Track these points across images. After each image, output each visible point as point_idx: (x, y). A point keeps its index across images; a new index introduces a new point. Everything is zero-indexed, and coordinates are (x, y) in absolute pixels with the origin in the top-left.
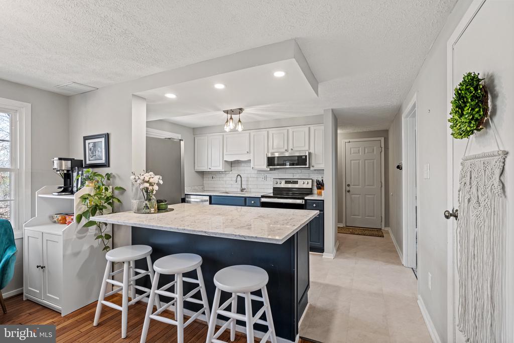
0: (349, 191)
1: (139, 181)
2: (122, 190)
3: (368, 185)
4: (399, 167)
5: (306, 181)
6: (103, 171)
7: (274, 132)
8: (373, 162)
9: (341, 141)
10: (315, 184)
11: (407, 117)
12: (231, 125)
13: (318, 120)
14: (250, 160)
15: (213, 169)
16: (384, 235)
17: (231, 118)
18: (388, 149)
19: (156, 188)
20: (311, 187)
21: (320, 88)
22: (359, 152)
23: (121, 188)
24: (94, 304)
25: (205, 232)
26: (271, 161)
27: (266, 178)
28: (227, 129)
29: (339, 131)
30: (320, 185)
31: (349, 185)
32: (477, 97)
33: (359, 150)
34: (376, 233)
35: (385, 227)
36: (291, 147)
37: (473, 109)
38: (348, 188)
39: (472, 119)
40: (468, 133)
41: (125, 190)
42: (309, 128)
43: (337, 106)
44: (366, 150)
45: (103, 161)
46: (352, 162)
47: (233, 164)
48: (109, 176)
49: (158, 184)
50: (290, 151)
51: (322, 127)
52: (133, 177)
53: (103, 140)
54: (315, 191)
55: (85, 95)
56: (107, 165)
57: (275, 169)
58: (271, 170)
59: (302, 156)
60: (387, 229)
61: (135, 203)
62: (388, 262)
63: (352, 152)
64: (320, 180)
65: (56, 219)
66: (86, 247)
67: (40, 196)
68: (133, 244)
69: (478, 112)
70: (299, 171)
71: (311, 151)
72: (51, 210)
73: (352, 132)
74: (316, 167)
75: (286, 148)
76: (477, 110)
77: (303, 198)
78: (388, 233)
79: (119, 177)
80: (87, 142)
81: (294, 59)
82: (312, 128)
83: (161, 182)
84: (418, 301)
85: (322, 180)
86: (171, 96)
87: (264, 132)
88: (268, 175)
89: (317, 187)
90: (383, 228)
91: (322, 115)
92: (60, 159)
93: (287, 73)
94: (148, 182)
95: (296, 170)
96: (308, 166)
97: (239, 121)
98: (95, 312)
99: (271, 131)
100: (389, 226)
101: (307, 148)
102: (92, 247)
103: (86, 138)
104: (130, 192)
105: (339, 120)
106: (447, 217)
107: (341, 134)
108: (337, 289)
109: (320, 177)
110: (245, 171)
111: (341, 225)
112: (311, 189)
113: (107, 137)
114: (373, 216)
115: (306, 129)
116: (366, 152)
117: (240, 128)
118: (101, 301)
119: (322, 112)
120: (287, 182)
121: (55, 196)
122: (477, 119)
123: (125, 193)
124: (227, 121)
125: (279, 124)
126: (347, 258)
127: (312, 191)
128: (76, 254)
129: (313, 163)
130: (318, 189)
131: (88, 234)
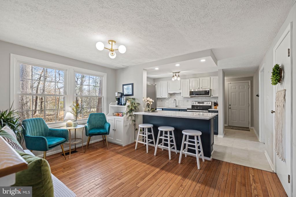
0: (230, 108)
1: (146, 101)
2: (139, 104)
3: (241, 105)
4: (258, 96)
5: (208, 102)
6: (132, 97)
7: (193, 80)
8: (244, 93)
9: (226, 83)
10: (213, 104)
11: (261, 72)
12: (175, 78)
13: (215, 74)
14: (181, 93)
15: (163, 97)
16: (250, 130)
17: (176, 75)
18: (253, 86)
19: (152, 103)
20: (211, 105)
21: (218, 62)
22: (236, 88)
23: (138, 103)
24: (135, 143)
25: (180, 117)
26: (192, 93)
27: (188, 101)
28: (173, 79)
29: (225, 78)
30: (216, 104)
31: (230, 105)
32: (277, 73)
33: (236, 87)
34: (246, 129)
35: (251, 126)
36: (201, 87)
37: (276, 77)
38: (230, 107)
39: (276, 79)
40: (276, 84)
41: (140, 104)
42: (210, 78)
43: (224, 68)
44: (240, 87)
45: (131, 93)
46: (232, 93)
47: (171, 95)
48: (134, 99)
49: (152, 102)
50: (200, 88)
51: (217, 77)
52: (144, 99)
53: (131, 86)
54: (213, 107)
55: (123, 69)
56: (132, 95)
57: (192, 97)
58: (191, 97)
59: (207, 91)
60: (252, 128)
61: (144, 109)
62: (251, 140)
63: (232, 88)
64: (216, 102)
65: (115, 114)
66: (128, 124)
67: (111, 106)
68: (143, 123)
69: (278, 77)
70: (205, 97)
71: (211, 88)
72: (113, 111)
73: (232, 78)
74: (214, 96)
75: (198, 87)
76: (277, 77)
77: (208, 110)
78: (252, 129)
79: (137, 99)
80: (124, 86)
81: (210, 57)
82: (212, 78)
83: (153, 101)
84: (265, 153)
85: (217, 102)
86: (157, 69)
87: (188, 80)
88: (189, 100)
89: (214, 105)
90: (250, 127)
91: (217, 72)
92: (118, 93)
93: (206, 60)
94: (149, 101)
95: (203, 97)
96: (209, 95)
97: (179, 76)
98: (135, 145)
99: (191, 80)
100: (253, 126)
101: (209, 87)
102: (130, 124)
103: (123, 85)
104: (142, 105)
105: (225, 73)
106: (272, 113)
107: (226, 79)
108: (226, 147)
109: (216, 100)
110: (178, 98)
111: (226, 125)
112: (211, 106)
113: (132, 84)
114: (244, 121)
115: (209, 78)
116: (240, 88)
117: (179, 79)
118: (137, 141)
119: (218, 70)
120: (198, 103)
121: (116, 106)
122: (278, 80)
123: (140, 105)
124: (173, 76)
125: (195, 76)
126: (229, 138)
127: (211, 107)
128: (126, 126)
129: (212, 94)
130: (214, 106)
131: (129, 119)
